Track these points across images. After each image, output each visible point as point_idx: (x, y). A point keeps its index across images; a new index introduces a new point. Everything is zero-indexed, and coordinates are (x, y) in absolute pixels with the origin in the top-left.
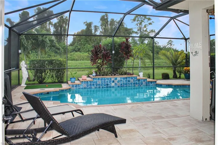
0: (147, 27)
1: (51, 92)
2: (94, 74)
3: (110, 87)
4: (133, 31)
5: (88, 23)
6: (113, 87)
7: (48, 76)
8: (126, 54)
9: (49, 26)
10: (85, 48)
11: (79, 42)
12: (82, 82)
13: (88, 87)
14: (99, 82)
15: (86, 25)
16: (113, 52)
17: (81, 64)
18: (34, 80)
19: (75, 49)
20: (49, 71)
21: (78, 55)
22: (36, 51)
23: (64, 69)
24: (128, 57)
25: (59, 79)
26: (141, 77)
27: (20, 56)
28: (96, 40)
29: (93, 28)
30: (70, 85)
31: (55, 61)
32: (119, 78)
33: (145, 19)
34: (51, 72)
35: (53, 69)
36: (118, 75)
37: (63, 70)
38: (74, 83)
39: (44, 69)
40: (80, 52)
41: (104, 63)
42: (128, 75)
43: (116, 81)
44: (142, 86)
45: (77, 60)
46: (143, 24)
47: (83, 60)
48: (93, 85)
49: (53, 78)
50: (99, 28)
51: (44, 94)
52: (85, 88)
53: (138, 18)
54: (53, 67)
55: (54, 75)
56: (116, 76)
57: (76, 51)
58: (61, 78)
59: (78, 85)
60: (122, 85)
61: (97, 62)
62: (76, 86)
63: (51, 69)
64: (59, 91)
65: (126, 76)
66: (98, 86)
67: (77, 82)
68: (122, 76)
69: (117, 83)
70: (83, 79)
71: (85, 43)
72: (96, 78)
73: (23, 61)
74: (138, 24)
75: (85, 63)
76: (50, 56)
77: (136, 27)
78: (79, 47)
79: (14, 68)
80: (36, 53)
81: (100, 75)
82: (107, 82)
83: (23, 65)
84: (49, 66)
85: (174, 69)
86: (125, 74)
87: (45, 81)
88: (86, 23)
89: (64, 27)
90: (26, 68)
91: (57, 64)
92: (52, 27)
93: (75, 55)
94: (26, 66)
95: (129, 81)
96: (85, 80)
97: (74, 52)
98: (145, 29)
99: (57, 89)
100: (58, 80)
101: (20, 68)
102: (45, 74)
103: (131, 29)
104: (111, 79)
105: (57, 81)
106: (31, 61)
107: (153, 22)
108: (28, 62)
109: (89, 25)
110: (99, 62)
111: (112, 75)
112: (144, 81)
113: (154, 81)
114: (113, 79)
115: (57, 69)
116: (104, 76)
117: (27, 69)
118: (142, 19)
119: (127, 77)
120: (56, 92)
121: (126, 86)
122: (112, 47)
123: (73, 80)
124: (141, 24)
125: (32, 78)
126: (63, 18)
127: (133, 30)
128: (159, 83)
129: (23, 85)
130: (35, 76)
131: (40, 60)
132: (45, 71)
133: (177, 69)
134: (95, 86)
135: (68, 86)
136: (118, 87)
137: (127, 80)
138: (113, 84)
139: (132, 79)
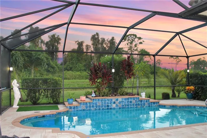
0: (137, 46)
1: (47, 115)
2: (94, 95)
3: (111, 109)
4: (123, 51)
5: (80, 42)
6: (114, 109)
7: (42, 97)
8: (128, 73)
9: (41, 45)
10: (77, 67)
11: (71, 61)
12: (81, 103)
13: (87, 109)
14: (99, 103)
15: (78, 44)
16: (113, 71)
17: (74, 83)
18: (27, 101)
19: (67, 68)
20: (43, 91)
21: (70, 74)
22: (28, 70)
23: (60, 89)
24: (130, 76)
25: (55, 100)
26: (143, 98)
27: (12, 74)
28: (87, 59)
29: (84, 47)
30: (67, 106)
31: (50, 80)
32: (120, 98)
33: (135, 38)
34: (46, 92)
35: (48, 89)
36: (118, 96)
37: (58, 90)
38: (72, 104)
39: (38, 89)
40: (72, 71)
41: (104, 83)
42: (129, 95)
43: (117, 102)
44: (144, 107)
45: (69, 79)
46: (134, 43)
47: (75, 79)
48: (93, 106)
49: (47, 98)
50: (90, 47)
51: (39, 117)
52: (84, 110)
53: (129, 37)
54: (48, 87)
55: (49, 95)
56: (117, 97)
57: (68, 70)
58: (56, 99)
59: (77, 106)
60: (123, 106)
61: (96, 81)
62: (74, 108)
63: (46, 89)
64: (56, 114)
65: (127, 97)
66: (98, 108)
67: (75, 103)
68: (123, 97)
69: (118, 104)
70: (81, 101)
71: (77, 62)
72: (96, 99)
73: (15, 80)
74: (129, 44)
75: (77, 82)
76: (43, 75)
77: (127, 46)
78: (71, 66)
79: (5, 88)
80: (28, 71)
81: (100, 96)
83: (15, 84)
84: (43, 86)
85: (173, 88)
86: (127, 94)
87: (39, 101)
88: (77, 42)
89: (56, 46)
90: (18, 87)
91: (52, 83)
92: (44, 45)
93: (67, 74)
94: (18, 85)
95: (131, 102)
96: (84, 102)
97: (66, 71)
98: (135, 48)
99: (54, 112)
100: (53, 100)
101: (12, 88)
102: (39, 95)
103: (121, 48)
104: (111, 100)
105: (52, 102)
106: (24, 80)
107: (143, 41)
108: (20, 81)
109: (80, 44)
110: (98, 81)
111: (112, 96)
112: (146, 102)
113: (157, 102)
114: (113, 101)
115: (52, 89)
116: (104, 97)
117: (19, 89)
118: (133, 38)
119: (129, 98)
120: (52, 115)
121: (128, 108)
122: (111, 65)
123: (71, 101)
124: (131, 43)
125: (25, 98)
126: (55, 36)
127: (123, 49)
128: (163, 104)
129: (15, 106)
130: (28, 96)
131: (34, 79)
132: (39, 91)
133: (175, 88)
134: (95, 108)
135: (65, 108)
136: (120, 108)
137: (129, 101)
138: (114, 106)
139: (134, 99)
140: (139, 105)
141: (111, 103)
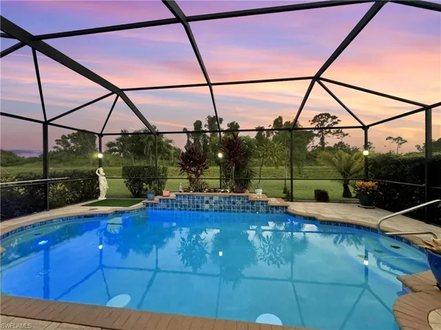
3: (202, 210)
6: (207, 211)
12: (160, 199)
13: (168, 208)
14: (185, 201)
26: (258, 197)
32: (216, 196)
38: (153, 200)
43: (212, 202)
44: (257, 212)
48: (176, 205)
52: (164, 209)
56: (211, 194)
59: (155, 203)
60: (221, 208)
62: (152, 206)
65: (228, 194)
66: (183, 208)
69: (213, 205)
72: (181, 195)
82: (197, 202)
94: (104, 174)
95: (234, 203)
104: (203, 197)
112: (262, 204)
114: (206, 199)
119: (230, 196)
121: (229, 211)
123: (151, 196)
129: (101, 198)
134: (179, 207)
136: (216, 211)
137: (230, 202)
138: (207, 206)
139: (240, 199)
140: (248, 208)
141: (202, 203)
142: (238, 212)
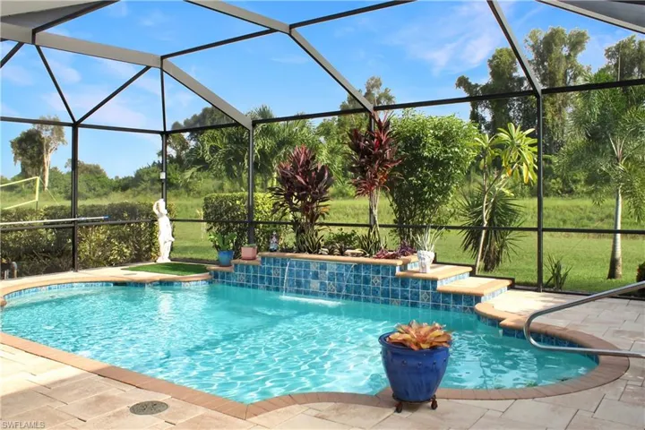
3: (305, 293)
12: (236, 265)
14: (276, 272)
32: (332, 263)
43: (324, 276)
48: (262, 278)
52: (242, 286)
62: (223, 277)
65: (354, 259)
66: (273, 286)
68: (342, 259)
69: (327, 282)
72: (269, 257)
82: (298, 275)
83: (162, 209)
95: (367, 281)
104: (308, 265)
119: (359, 264)
121: (357, 300)
137: (360, 277)
138: (315, 285)
139: (378, 272)
140: (395, 294)
141: (305, 277)
142: (374, 301)
